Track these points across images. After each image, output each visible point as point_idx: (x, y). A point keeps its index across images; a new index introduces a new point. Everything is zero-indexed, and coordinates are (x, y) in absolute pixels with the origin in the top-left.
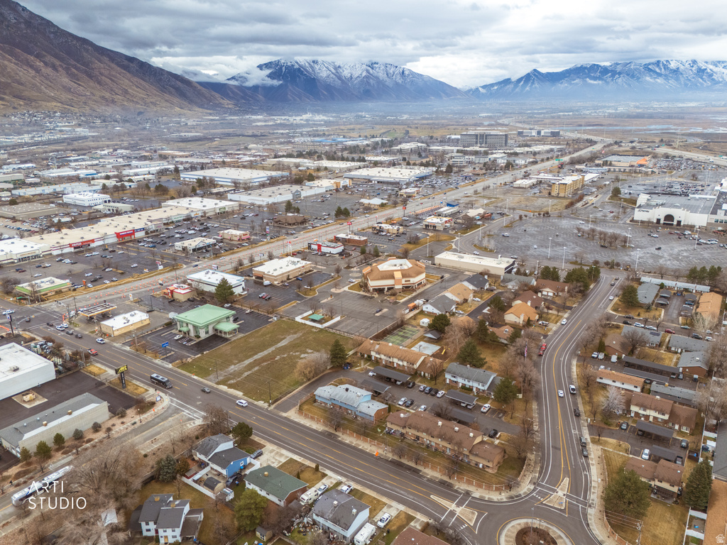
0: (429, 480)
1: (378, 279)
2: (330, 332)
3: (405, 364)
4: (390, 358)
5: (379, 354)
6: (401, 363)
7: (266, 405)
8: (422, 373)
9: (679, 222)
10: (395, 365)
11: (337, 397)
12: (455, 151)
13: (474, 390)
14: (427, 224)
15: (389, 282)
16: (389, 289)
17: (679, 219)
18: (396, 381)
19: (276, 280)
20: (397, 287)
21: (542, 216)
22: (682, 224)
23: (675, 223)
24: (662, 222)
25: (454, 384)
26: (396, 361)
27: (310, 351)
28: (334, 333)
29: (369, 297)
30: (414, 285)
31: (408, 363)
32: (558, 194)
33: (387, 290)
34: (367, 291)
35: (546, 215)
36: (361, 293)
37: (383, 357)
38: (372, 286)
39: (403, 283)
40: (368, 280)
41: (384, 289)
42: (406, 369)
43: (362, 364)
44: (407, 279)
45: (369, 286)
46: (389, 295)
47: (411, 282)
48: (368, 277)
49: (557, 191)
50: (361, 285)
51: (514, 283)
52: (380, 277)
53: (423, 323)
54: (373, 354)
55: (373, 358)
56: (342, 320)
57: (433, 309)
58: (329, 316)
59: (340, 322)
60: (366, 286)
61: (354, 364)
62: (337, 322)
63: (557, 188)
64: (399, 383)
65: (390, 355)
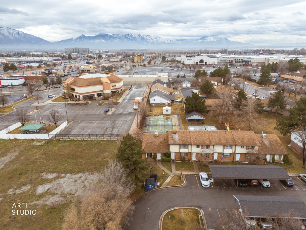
3: (239, 150)
6: (228, 151)
8: (268, 158)
9: (206, 63)
10: (215, 157)
14: (83, 69)
15: (99, 88)
16: (99, 95)
17: (206, 61)
21: (142, 66)
22: (207, 63)
23: (204, 63)
24: (199, 63)
27: (50, 176)
28: (73, 141)
29: (83, 104)
30: (119, 90)
31: (243, 147)
32: (137, 61)
33: (97, 96)
34: (76, 100)
35: (144, 66)
36: (70, 102)
37: (195, 150)
38: (81, 94)
39: (111, 88)
40: (73, 90)
41: (94, 95)
42: (238, 158)
43: (168, 172)
44: (114, 84)
45: (77, 95)
46: (102, 99)
47: (117, 87)
48: (72, 87)
49: (137, 60)
50: (64, 98)
51: (187, 82)
52: (88, 84)
53: (167, 111)
54: (174, 149)
55: (173, 157)
56: (72, 125)
57: (161, 100)
58: (49, 125)
59: (70, 127)
60: (71, 97)
61: (158, 174)
62: (66, 128)
63: (137, 58)
64: (266, 184)
65: (208, 142)
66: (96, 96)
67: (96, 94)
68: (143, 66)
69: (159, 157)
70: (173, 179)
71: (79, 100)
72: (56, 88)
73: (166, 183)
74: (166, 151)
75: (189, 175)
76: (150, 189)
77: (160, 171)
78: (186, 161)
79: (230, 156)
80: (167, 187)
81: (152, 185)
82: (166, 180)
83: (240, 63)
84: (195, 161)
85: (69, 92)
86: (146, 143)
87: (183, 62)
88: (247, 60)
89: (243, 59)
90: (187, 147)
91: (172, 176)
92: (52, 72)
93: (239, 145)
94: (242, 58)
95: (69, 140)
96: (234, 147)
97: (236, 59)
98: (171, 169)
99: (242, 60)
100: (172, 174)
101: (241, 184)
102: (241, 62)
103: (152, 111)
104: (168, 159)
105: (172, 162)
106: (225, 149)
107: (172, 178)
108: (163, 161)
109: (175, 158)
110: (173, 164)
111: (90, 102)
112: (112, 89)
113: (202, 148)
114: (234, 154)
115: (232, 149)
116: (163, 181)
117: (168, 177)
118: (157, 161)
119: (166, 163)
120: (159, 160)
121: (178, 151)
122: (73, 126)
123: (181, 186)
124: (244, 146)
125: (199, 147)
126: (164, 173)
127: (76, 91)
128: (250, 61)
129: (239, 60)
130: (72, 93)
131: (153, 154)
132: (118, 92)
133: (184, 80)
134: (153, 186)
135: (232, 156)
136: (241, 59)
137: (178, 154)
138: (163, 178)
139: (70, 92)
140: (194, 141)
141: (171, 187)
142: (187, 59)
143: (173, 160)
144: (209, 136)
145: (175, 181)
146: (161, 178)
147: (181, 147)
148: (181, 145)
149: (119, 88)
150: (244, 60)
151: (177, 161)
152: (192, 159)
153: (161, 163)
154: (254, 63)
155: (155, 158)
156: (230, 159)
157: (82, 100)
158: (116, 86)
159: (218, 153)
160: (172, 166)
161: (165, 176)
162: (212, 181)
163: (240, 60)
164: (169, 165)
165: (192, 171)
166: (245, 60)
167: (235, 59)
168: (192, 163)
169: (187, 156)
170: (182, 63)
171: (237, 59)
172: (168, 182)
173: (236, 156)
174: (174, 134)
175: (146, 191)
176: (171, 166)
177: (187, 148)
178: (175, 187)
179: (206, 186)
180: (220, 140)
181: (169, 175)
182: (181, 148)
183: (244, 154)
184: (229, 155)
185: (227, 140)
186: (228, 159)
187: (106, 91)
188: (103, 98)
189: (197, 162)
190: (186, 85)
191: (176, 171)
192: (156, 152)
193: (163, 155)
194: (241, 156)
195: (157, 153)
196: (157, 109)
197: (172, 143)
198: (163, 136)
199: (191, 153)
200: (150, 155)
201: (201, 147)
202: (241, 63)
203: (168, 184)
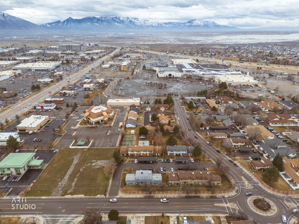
0: (207, 198)
1: (97, 117)
2: (94, 149)
3: (148, 153)
4: (139, 152)
5: (133, 152)
6: (145, 153)
7: (103, 196)
8: (156, 155)
9: (173, 76)
10: (142, 155)
11: (139, 178)
12: (60, 53)
13: (181, 154)
14: (85, 88)
15: (102, 118)
16: (102, 121)
17: (173, 75)
18: (149, 161)
19: (35, 130)
20: (105, 119)
21: (127, 79)
22: (174, 77)
23: (172, 77)
24: (168, 77)
25: (172, 155)
26: (142, 152)
27: (95, 161)
28: (97, 149)
29: (95, 127)
31: (149, 152)
36: (88, 126)
37: (135, 153)
38: (94, 122)
39: (108, 117)
40: (90, 119)
42: (148, 155)
43: (127, 159)
44: (109, 115)
45: (91, 122)
47: (110, 116)
48: (89, 117)
49: (123, 68)
50: (85, 122)
54: (129, 153)
55: (129, 155)
56: (94, 141)
57: (131, 125)
60: (89, 123)
61: (124, 160)
62: (93, 143)
64: (151, 162)
65: (139, 151)
66: (100, 122)
67: (100, 121)
69: (125, 155)
74: (127, 153)
82: (126, 162)
83: (196, 78)
86: (121, 151)
88: (201, 76)
92: (66, 93)
101: (144, 162)
103: (126, 132)
107: (128, 161)
108: (126, 156)
111: (98, 126)
114: (147, 154)
123: (130, 163)
125: (137, 152)
128: (203, 77)
129: (196, 75)
132: (111, 118)
133: (148, 106)
134: (122, 163)
139: (88, 120)
140: (135, 150)
142: (160, 73)
148: (131, 151)
149: (112, 116)
150: (199, 75)
152: (135, 155)
154: (206, 78)
155: (124, 155)
157: (94, 125)
162: (138, 161)
165: (133, 159)
168: (134, 157)
169: (133, 154)
170: (157, 74)
171: (194, 75)
174: (130, 148)
175: (120, 165)
176: (128, 157)
178: (128, 163)
179: (136, 163)
180: (143, 150)
186: (145, 155)
188: (104, 123)
190: (148, 109)
191: (129, 159)
192: (124, 153)
193: (126, 154)
196: (129, 130)
197: (129, 151)
198: (127, 148)
200: (122, 154)
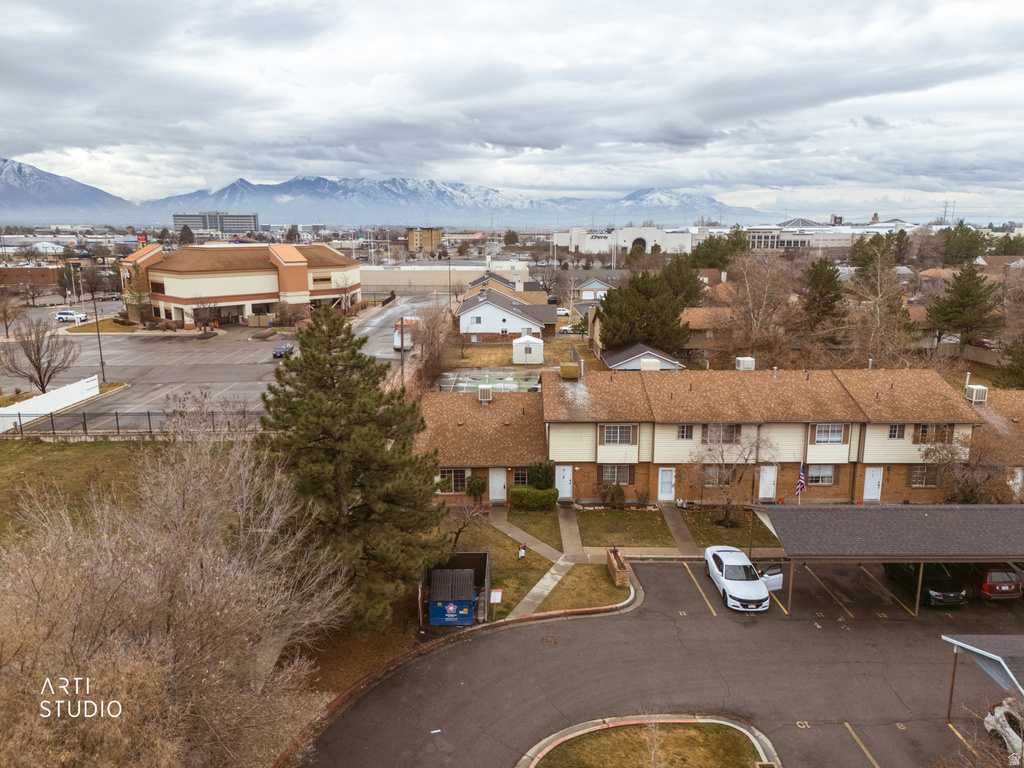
3: (881, 448)
6: (830, 452)
10: (772, 483)
15: (260, 284)
16: (257, 309)
17: (654, 244)
21: (437, 257)
23: (649, 251)
26: (786, 445)
28: (100, 443)
29: (192, 338)
30: (343, 295)
31: (897, 431)
32: (421, 248)
33: (253, 312)
34: (167, 327)
35: (443, 258)
36: (139, 333)
37: (670, 448)
38: (188, 301)
39: (311, 286)
40: (158, 288)
41: (240, 308)
42: (872, 488)
43: (542, 549)
44: (322, 273)
45: (172, 306)
46: (274, 325)
47: (333, 286)
48: (155, 277)
49: (418, 242)
50: (123, 322)
51: (596, 285)
52: (218, 265)
53: (528, 350)
54: (569, 447)
55: (564, 484)
56: (122, 395)
57: (504, 321)
58: (18, 392)
59: (107, 401)
60: (150, 316)
62: (90, 402)
63: (418, 238)
65: (731, 413)
66: (248, 312)
67: (248, 306)
68: (440, 258)
69: (498, 486)
70: (570, 578)
71: (181, 325)
72: (104, 300)
73: (536, 597)
74: (529, 459)
75: (651, 561)
76: (450, 626)
77: (504, 547)
78: (629, 505)
79: (836, 481)
80: (542, 614)
81: (460, 604)
82: (534, 585)
83: (769, 250)
84: (672, 506)
85: (140, 298)
86: (436, 429)
87: (577, 248)
88: (793, 238)
89: (778, 237)
90: (635, 435)
91: (563, 568)
92: (103, 263)
93: (879, 424)
94: (776, 233)
95: (86, 442)
96: (855, 433)
97: (754, 237)
98: (559, 539)
99: (776, 240)
100: (566, 559)
101: (932, 592)
102: (772, 247)
103: (467, 358)
104: (541, 493)
105: (561, 512)
106: (813, 442)
107: (568, 574)
108: (516, 505)
109: (576, 491)
110: (567, 517)
111: (221, 332)
112: (313, 293)
113: (704, 442)
114: (856, 468)
115: (846, 441)
116: (517, 590)
117: (545, 571)
118: (487, 507)
119: (532, 513)
120: (498, 505)
121: (587, 457)
122: (122, 398)
123: (616, 609)
124: (902, 427)
125: (690, 436)
126: (522, 553)
127: (168, 292)
128: (803, 242)
129: (767, 238)
130: (153, 302)
131: (468, 474)
132: (339, 303)
133: (587, 278)
134: (465, 611)
135: (845, 478)
136: (773, 237)
137: (591, 472)
138: (517, 578)
139: (146, 300)
140: (664, 408)
141: (566, 615)
142: (590, 236)
143: (566, 504)
144: (731, 389)
145: (583, 586)
146: (509, 577)
147: (602, 435)
148: (602, 428)
149: (344, 290)
151: (584, 505)
152: (657, 496)
153: (506, 513)
154: (817, 249)
155: (479, 489)
156: (836, 495)
157: (190, 328)
158: (329, 279)
159: (783, 467)
160: (563, 525)
161: (530, 570)
162: (776, 580)
163: (770, 240)
164: (547, 521)
165: (665, 545)
166: (785, 238)
167: (752, 234)
168: (660, 513)
169: (632, 482)
170: (573, 250)
171: (760, 237)
172: (547, 593)
173: (863, 476)
174: (567, 385)
175: (423, 639)
176: (558, 525)
177: (634, 443)
178: (588, 613)
179: (752, 608)
180: (787, 404)
181: (551, 565)
182: (602, 443)
183: (904, 471)
184: (828, 472)
185: (819, 404)
186: (827, 496)
187: (288, 294)
188: (278, 319)
189: (682, 508)
190: (595, 294)
191: (585, 543)
192: (483, 464)
193: (518, 475)
194: (886, 480)
195: (486, 469)
196: (489, 352)
197: (562, 417)
198: (518, 400)
199: (650, 468)
200: (454, 478)
201: (697, 433)
202: (772, 250)
203: (547, 602)
